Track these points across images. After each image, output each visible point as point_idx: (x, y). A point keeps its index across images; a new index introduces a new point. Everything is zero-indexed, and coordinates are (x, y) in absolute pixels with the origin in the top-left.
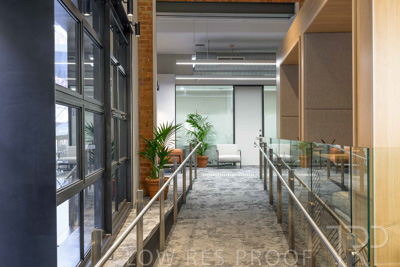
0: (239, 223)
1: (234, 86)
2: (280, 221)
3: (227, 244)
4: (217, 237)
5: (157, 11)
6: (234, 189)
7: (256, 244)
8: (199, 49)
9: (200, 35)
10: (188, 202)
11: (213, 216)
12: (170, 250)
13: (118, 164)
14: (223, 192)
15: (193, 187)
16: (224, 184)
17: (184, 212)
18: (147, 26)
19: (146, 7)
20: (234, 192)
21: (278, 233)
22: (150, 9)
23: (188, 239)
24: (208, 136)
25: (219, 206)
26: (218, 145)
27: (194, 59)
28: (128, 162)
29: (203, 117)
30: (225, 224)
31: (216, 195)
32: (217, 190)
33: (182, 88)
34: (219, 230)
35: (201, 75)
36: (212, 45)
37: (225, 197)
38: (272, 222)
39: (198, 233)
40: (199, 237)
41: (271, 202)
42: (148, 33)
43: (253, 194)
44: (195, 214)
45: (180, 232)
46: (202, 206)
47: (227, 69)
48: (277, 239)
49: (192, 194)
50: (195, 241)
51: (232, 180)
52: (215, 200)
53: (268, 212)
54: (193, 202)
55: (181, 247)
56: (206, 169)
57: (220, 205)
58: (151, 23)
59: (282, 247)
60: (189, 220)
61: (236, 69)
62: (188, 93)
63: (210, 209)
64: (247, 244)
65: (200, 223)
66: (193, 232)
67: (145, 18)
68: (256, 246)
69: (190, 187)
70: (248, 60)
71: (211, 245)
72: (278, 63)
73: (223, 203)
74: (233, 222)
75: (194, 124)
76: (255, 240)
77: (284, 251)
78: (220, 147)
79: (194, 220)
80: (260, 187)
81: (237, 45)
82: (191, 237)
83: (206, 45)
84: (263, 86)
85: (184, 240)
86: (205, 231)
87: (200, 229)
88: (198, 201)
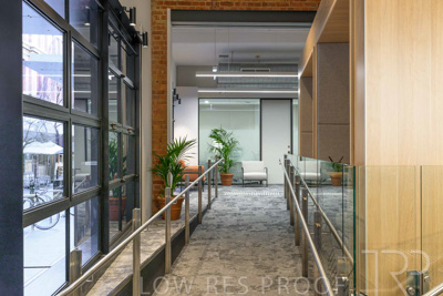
0: (254, 245)
1: (261, 99)
2: (298, 244)
3: (238, 267)
4: (227, 259)
5: (172, 20)
6: (255, 209)
7: (269, 268)
8: (222, 60)
9: (222, 45)
10: (204, 221)
11: (229, 237)
12: (176, 273)
13: (122, 181)
14: (242, 212)
15: (212, 206)
16: (246, 203)
17: (198, 233)
18: (161, 36)
19: (160, 16)
20: (254, 212)
21: (294, 256)
22: (164, 18)
23: (198, 261)
24: (234, 152)
25: (236, 227)
26: (244, 162)
27: (215, 70)
28: (136, 179)
29: (228, 132)
30: (239, 246)
31: (235, 215)
32: (237, 209)
33: (207, 102)
34: (232, 252)
35: (225, 88)
36: (236, 56)
37: (244, 217)
38: (290, 245)
39: (210, 254)
40: (210, 259)
41: (292, 223)
42: (161, 43)
43: (275, 214)
44: (209, 234)
45: (190, 254)
46: (219, 227)
47: (251, 81)
48: (292, 262)
49: (210, 214)
50: (205, 263)
51: (255, 199)
52: (233, 220)
53: (287, 234)
54: (210, 222)
55: (188, 270)
56: (230, 187)
57: (238, 225)
58: (166, 33)
59: (296, 270)
60: (203, 241)
61: (261, 81)
62: (214, 106)
63: (226, 230)
64: (259, 267)
65: (213, 245)
66: (205, 254)
67: (159, 28)
68: (268, 270)
69: (209, 207)
70: (273, 72)
71: (221, 268)
72: (299, 75)
73: (241, 223)
74: (248, 244)
75: (219, 139)
76: (268, 263)
77: (297, 275)
78: (246, 164)
79: (207, 242)
80: (284, 207)
81: (263, 56)
82: (201, 259)
83: (230, 55)
84: (291, 100)
85: (193, 262)
86: (217, 254)
87: (213, 250)
88: (215, 222)
